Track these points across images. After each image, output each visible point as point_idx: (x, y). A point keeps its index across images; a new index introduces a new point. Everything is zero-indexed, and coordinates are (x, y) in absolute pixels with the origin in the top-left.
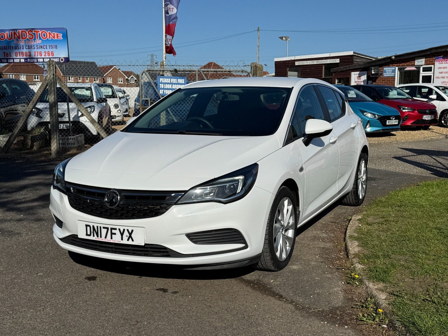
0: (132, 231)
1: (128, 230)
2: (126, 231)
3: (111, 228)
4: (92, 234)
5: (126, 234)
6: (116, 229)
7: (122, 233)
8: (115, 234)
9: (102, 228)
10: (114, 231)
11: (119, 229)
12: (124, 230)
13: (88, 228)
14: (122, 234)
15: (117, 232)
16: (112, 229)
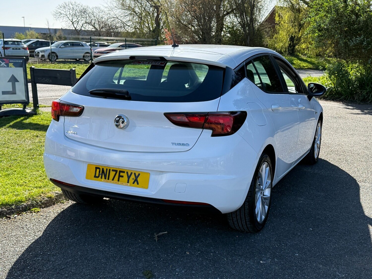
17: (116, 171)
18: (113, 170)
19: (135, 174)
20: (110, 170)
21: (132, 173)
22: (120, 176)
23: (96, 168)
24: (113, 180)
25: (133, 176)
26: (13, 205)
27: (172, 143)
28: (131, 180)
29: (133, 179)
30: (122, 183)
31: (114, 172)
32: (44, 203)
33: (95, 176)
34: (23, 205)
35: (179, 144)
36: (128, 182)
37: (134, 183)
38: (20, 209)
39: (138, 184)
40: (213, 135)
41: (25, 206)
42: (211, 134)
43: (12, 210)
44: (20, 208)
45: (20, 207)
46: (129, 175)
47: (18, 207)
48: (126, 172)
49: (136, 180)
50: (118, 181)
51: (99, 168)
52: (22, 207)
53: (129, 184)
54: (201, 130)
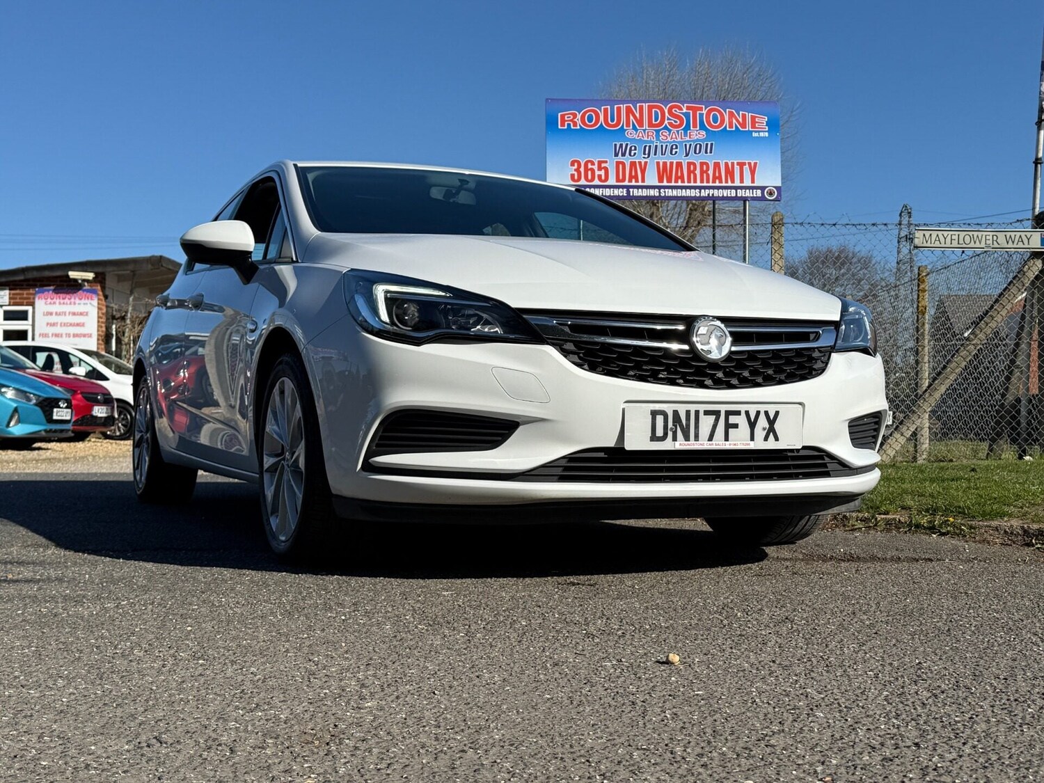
0: (777, 413)
1: (766, 413)
2: (762, 416)
3: (726, 411)
4: (670, 434)
5: (762, 423)
6: (738, 413)
7: (752, 420)
8: (736, 426)
9: (701, 414)
10: (732, 419)
11: (747, 413)
12: (758, 413)
13: (660, 419)
14: (752, 425)
15: (741, 420)
16: (728, 413)
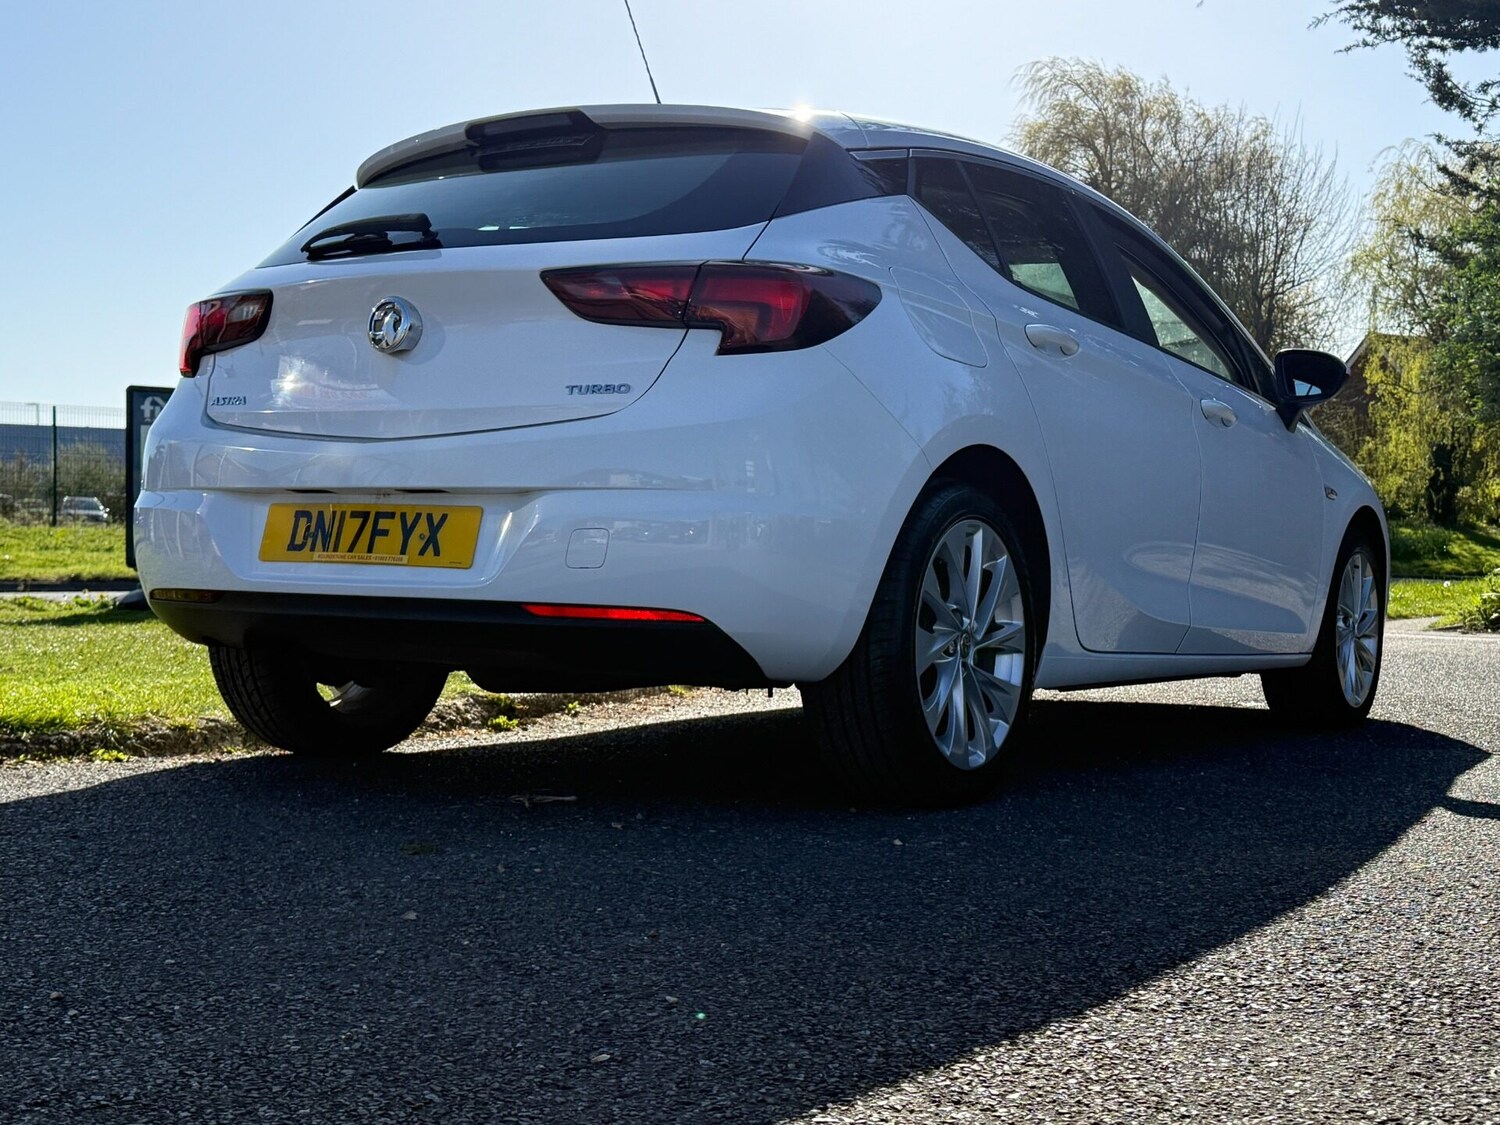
17: (365, 516)
18: (354, 515)
19: (430, 517)
20: (343, 514)
21: (419, 516)
22: (376, 532)
23: (299, 515)
24: (351, 549)
25: (422, 528)
26: (23, 727)
27: (567, 387)
28: (415, 544)
29: (421, 537)
30: (382, 558)
31: (359, 521)
32: (153, 743)
33: (293, 547)
34: (65, 734)
35: (595, 389)
36: (403, 552)
37: (422, 553)
38: (51, 746)
39: (437, 553)
40: (723, 350)
41: (74, 739)
42: (715, 346)
43: (19, 746)
44: (52, 743)
45: (52, 738)
46: (409, 522)
47: (45, 737)
48: (398, 517)
49: (432, 542)
50: (370, 550)
51: (307, 515)
52: (60, 741)
53: (405, 558)
54: (681, 332)
